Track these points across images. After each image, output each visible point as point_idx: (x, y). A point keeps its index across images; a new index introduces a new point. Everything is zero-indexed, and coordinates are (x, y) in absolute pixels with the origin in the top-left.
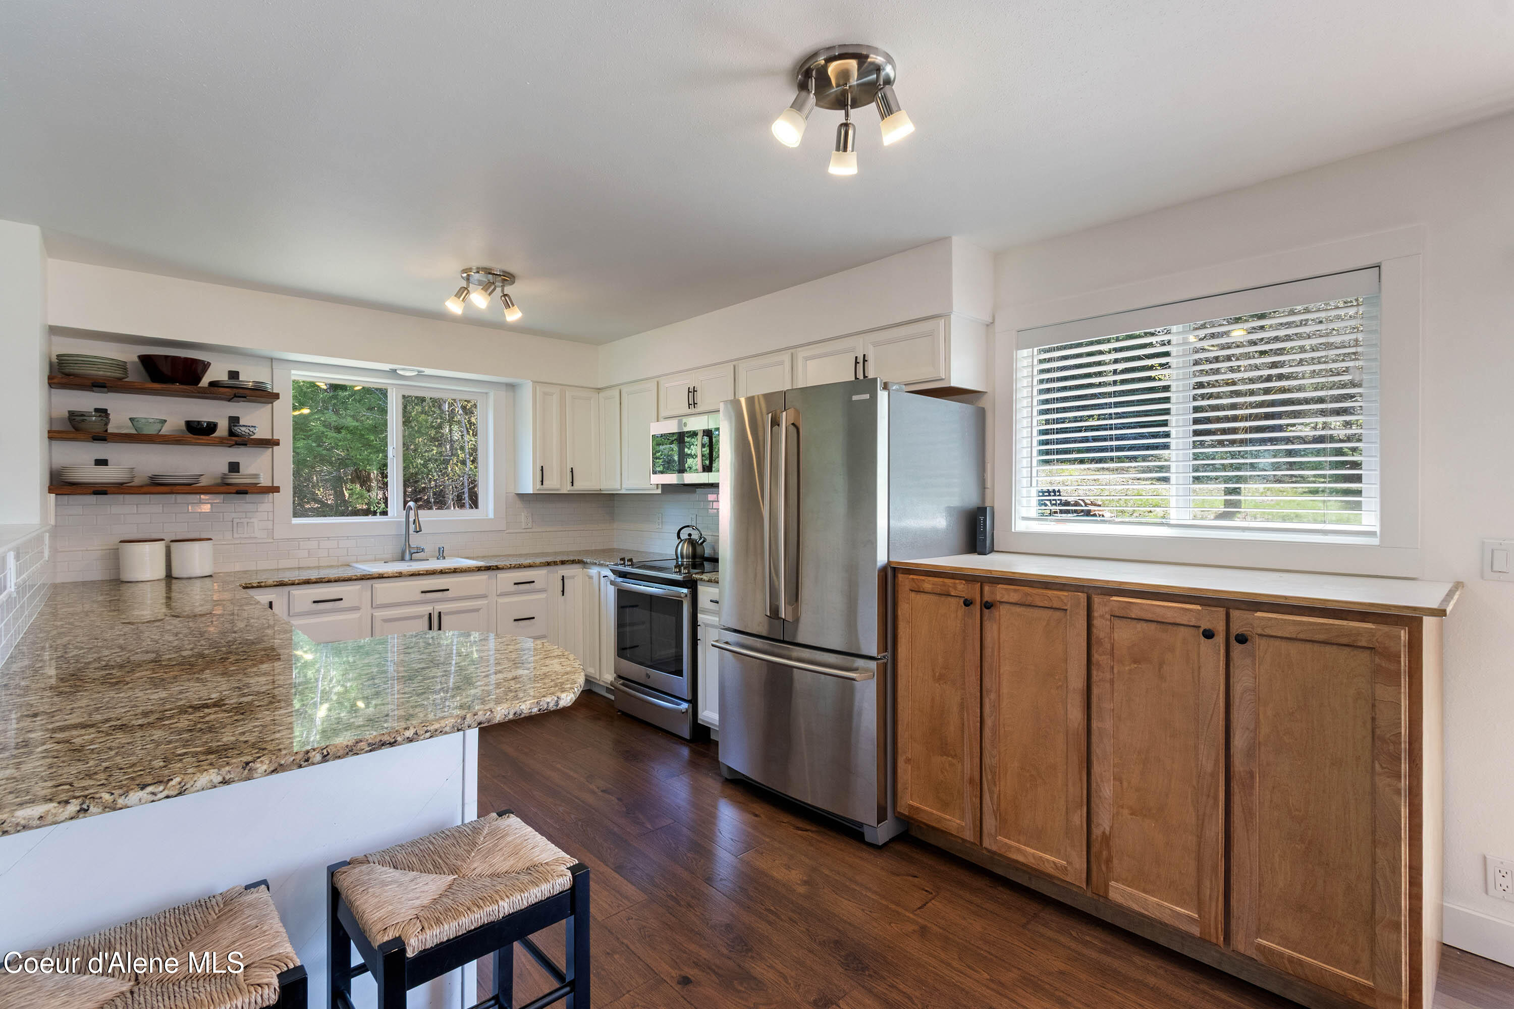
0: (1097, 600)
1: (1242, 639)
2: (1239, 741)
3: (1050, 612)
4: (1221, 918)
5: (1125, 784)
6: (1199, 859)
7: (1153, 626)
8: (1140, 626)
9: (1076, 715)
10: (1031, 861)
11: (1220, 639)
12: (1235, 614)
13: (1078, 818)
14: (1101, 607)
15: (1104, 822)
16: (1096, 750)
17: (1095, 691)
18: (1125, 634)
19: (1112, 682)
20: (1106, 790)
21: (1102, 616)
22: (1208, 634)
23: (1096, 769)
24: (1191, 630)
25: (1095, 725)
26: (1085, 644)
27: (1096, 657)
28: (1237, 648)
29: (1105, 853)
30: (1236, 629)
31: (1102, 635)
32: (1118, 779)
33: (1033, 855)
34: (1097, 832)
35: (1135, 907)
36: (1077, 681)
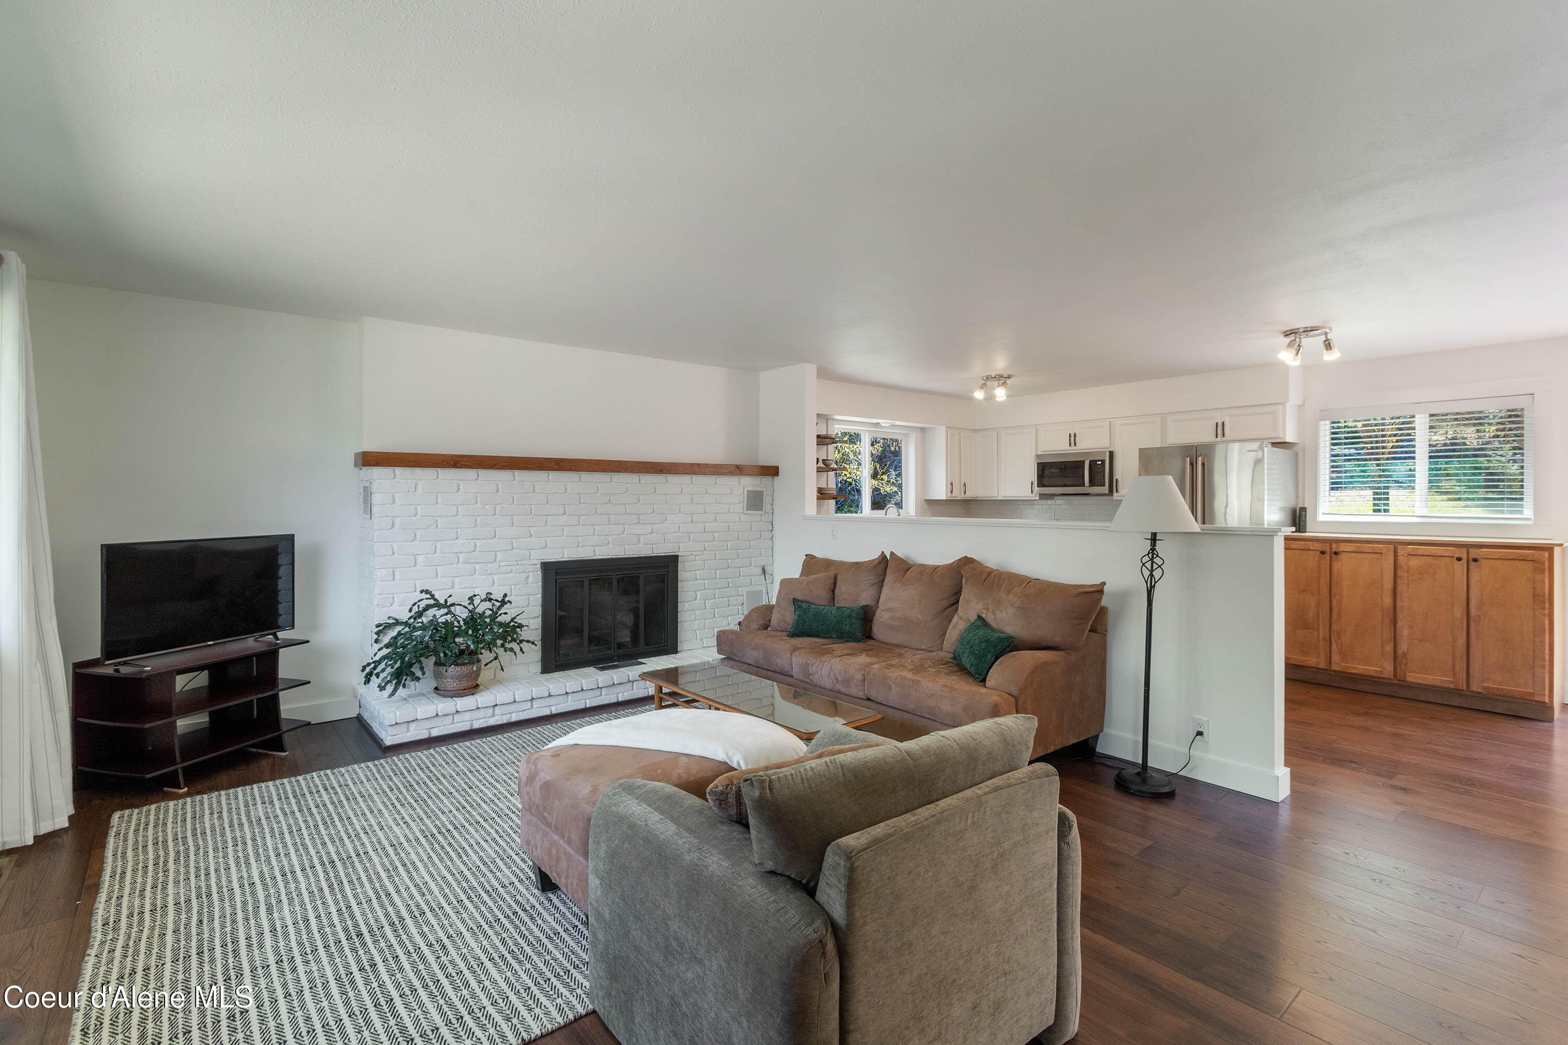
0: (1400, 547)
1: (1475, 560)
2: (1473, 603)
3: (1371, 555)
4: (1465, 677)
5: (1415, 629)
6: (1454, 656)
7: (1430, 558)
8: (1423, 558)
9: (1387, 600)
10: (1361, 672)
11: (1464, 562)
12: (1471, 550)
13: (1389, 648)
14: (1401, 551)
15: (1403, 647)
16: (1400, 615)
17: (1399, 589)
18: (1415, 563)
19: (1408, 584)
20: (1404, 632)
21: (1403, 555)
22: (1459, 559)
23: (1399, 624)
24: (1450, 558)
25: (1398, 604)
26: (1393, 569)
27: (1399, 573)
28: (1472, 564)
29: (1404, 661)
30: (1472, 556)
31: (1403, 563)
32: (1410, 627)
33: (1363, 669)
34: (1400, 652)
35: (1421, 682)
36: (1388, 585)
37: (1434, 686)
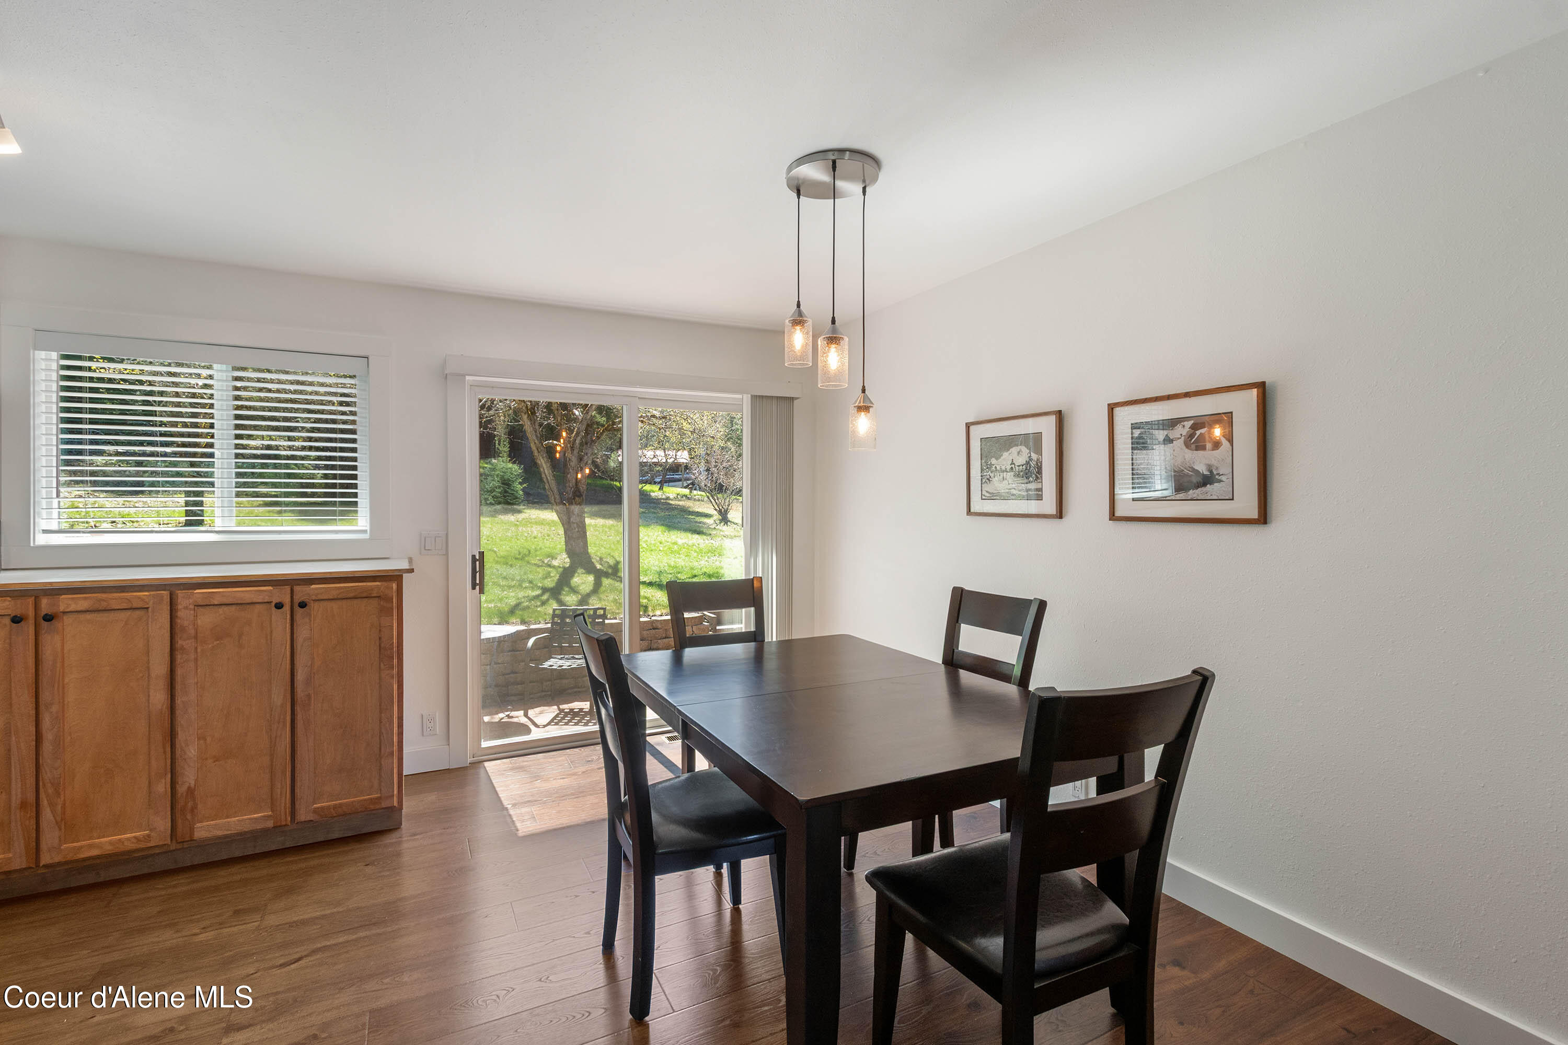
0: (180, 594)
1: (303, 605)
2: (300, 676)
3: (129, 613)
4: (288, 805)
5: (209, 739)
6: (272, 772)
7: (234, 607)
8: (221, 610)
9: (159, 698)
10: (108, 849)
11: (287, 608)
12: (297, 588)
13: (162, 787)
14: (184, 600)
15: (189, 777)
16: (181, 720)
17: (179, 672)
18: (207, 619)
19: (196, 660)
20: (190, 750)
21: (186, 608)
22: (279, 606)
23: (181, 736)
24: (265, 606)
25: (179, 701)
26: (168, 635)
27: (180, 643)
28: (299, 612)
29: (190, 805)
30: (298, 598)
31: (186, 623)
32: (201, 738)
33: (111, 843)
34: (181, 790)
35: (220, 833)
36: (159, 667)
37: (241, 834)
